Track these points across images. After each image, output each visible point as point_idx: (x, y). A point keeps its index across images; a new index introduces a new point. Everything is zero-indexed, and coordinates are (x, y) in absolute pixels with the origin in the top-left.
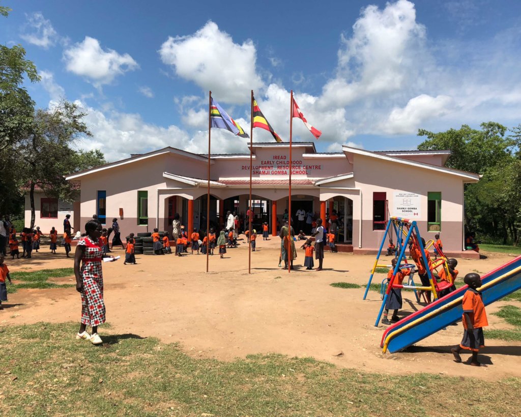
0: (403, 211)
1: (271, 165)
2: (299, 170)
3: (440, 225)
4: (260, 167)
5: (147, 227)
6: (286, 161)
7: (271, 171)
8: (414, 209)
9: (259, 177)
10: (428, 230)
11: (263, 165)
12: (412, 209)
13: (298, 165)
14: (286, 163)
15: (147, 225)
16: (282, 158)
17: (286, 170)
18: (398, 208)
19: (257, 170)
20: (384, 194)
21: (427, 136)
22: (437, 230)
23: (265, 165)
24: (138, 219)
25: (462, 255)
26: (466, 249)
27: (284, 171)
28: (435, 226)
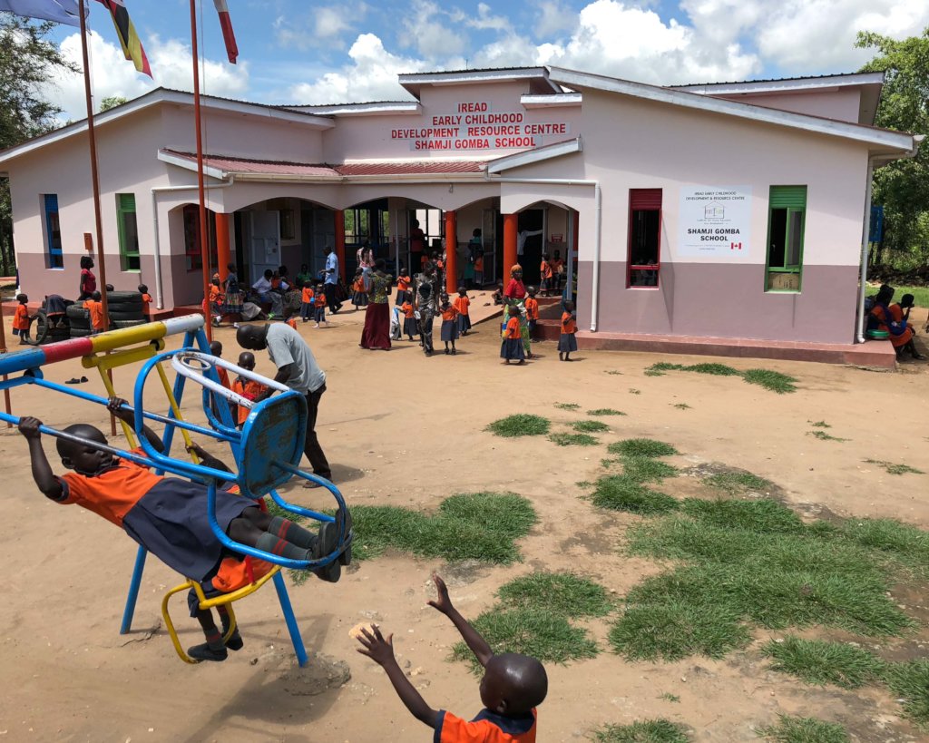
0: (703, 239)
1: (454, 127)
2: (516, 137)
3: (798, 274)
4: (429, 132)
5: (140, 274)
6: (486, 114)
7: (453, 140)
8: (733, 232)
9: (429, 156)
10: (769, 286)
11: (437, 127)
12: (728, 231)
13: (514, 125)
14: (486, 120)
15: (138, 272)
16: (477, 109)
17: (486, 137)
18: (690, 231)
19: (424, 140)
20: (657, 193)
21: (879, 48)
22: (791, 288)
23: (441, 127)
24: (122, 257)
25: (846, 357)
26: (868, 337)
27: (483, 138)
28: (785, 278)
